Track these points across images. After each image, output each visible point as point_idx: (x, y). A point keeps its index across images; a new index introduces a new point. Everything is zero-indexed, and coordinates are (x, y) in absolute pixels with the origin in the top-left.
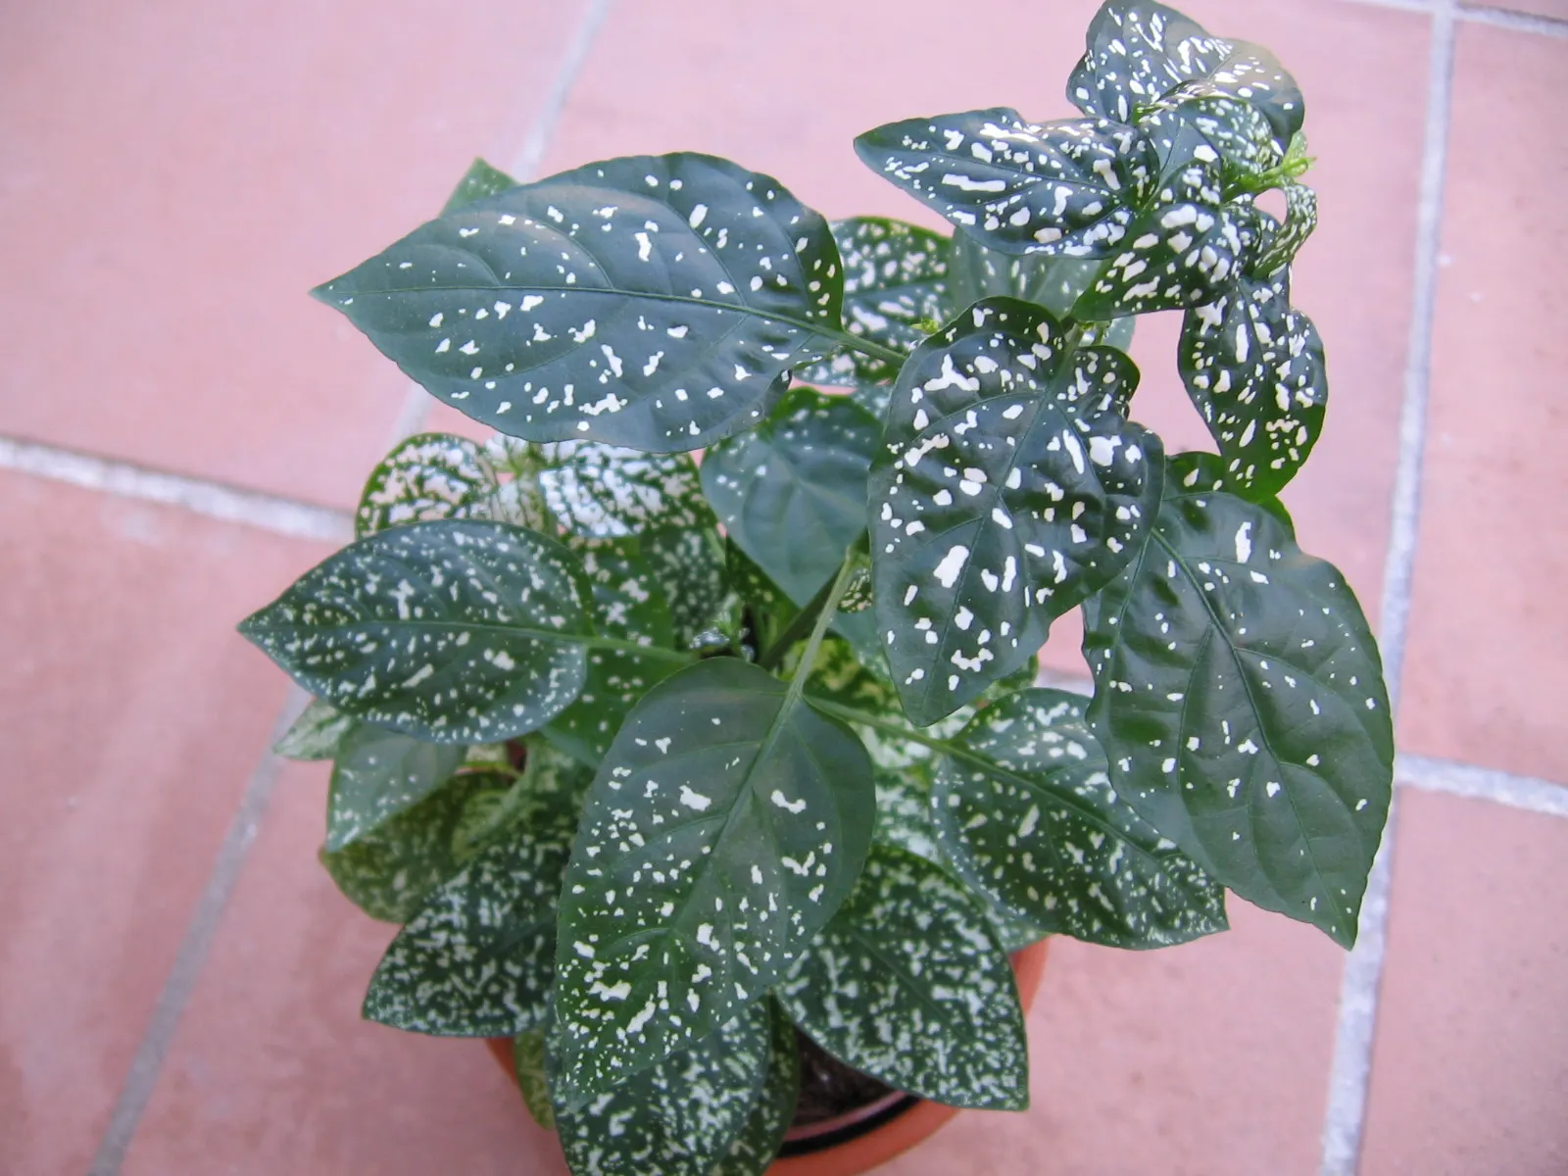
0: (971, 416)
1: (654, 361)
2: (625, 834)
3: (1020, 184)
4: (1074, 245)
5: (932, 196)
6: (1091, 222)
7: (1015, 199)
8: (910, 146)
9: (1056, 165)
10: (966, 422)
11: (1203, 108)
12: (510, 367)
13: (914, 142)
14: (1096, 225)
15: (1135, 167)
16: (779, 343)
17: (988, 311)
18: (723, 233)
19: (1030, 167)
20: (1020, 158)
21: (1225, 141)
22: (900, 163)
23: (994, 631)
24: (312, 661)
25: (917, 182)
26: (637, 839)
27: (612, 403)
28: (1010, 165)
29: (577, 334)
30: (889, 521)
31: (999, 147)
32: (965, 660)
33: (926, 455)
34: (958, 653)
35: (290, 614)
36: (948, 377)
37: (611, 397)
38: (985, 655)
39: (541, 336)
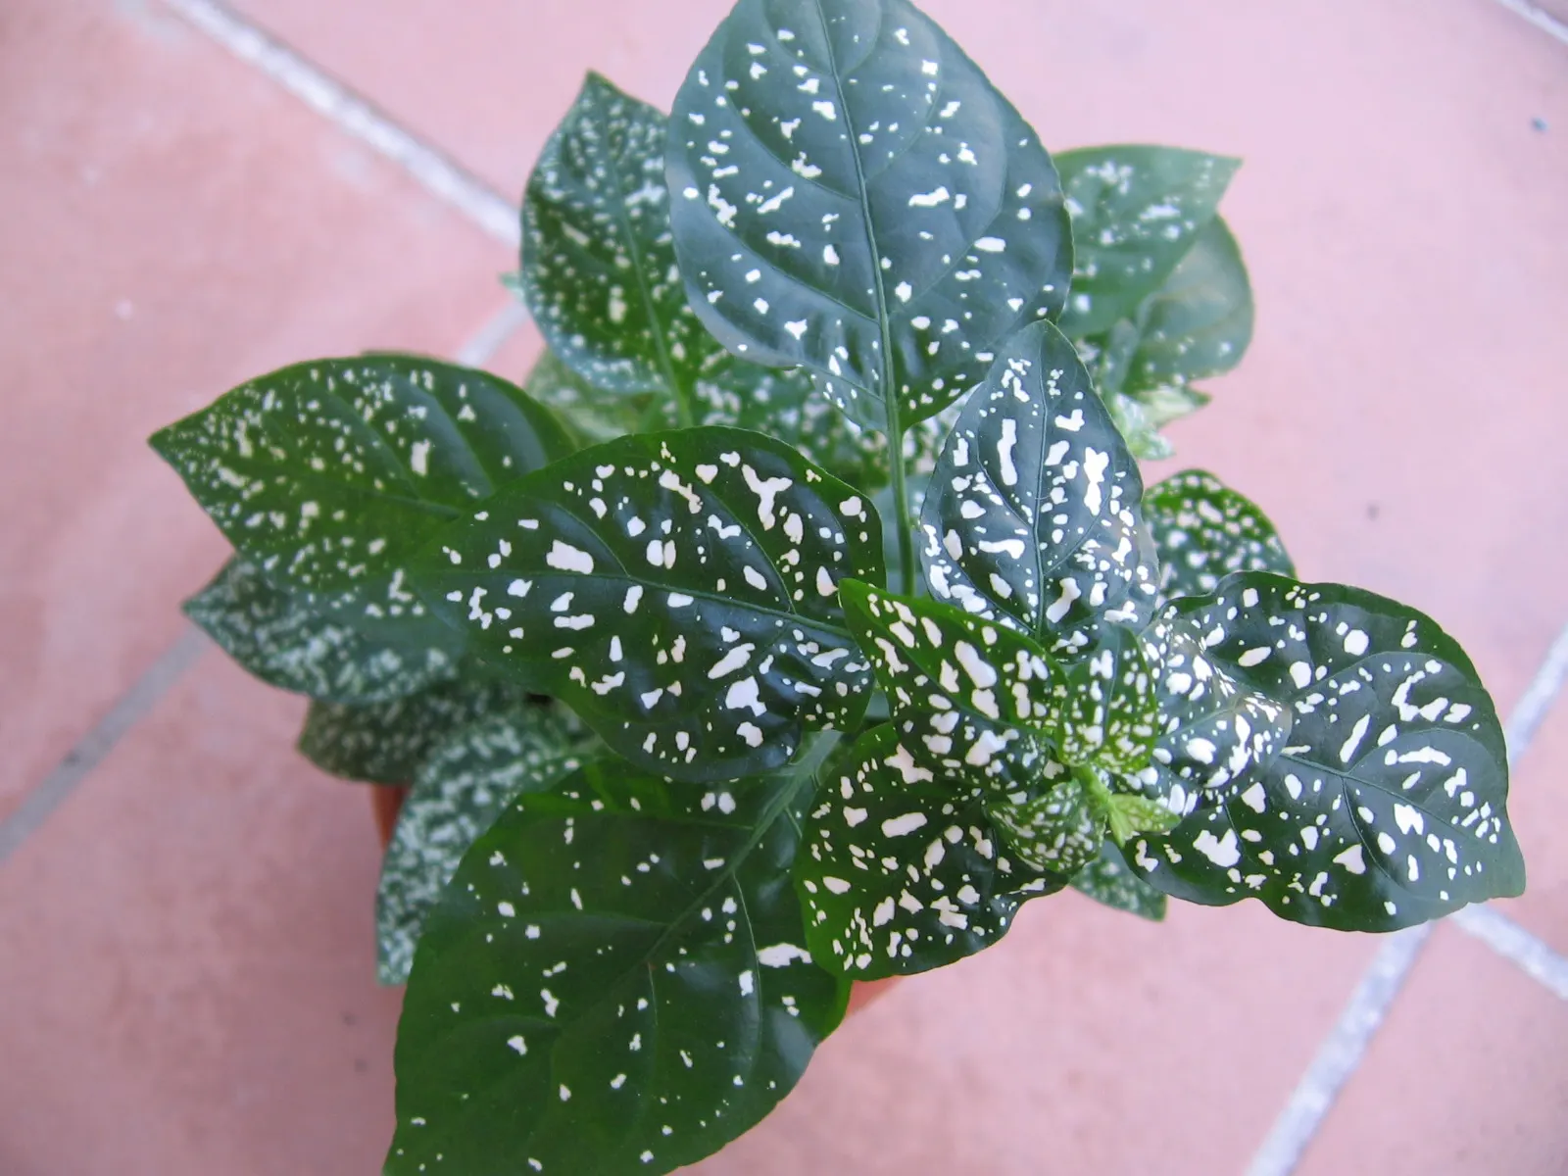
0: (734, 531)
1: (788, 240)
2: (370, 400)
3: (1017, 500)
4: (946, 576)
5: (984, 414)
6: (984, 589)
7: (997, 500)
8: (1052, 379)
9: (1057, 536)
10: (723, 527)
11: (1127, 655)
12: (746, 112)
13: (1057, 381)
14: (982, 597)
15: (1084, 633)
16: (855, 363)
17: (863, 517)
18: (976, 274)
19: (1047, 507)
20: (1058, 495)
21: (1087, 693)
22: (1024, 373)
23: (512, 623)
24: (574, 144)
25: (1001, 394)
26: (369, 414)
27: (726, 213)
28: (1047, 485)
29: (801, 162)
30: (597, 478)
31: (1070, 471)
32: (478, 601)
33: (675, 494)
34: (484, 592)
35: (616, 110)
36: (767, 491)
37: (733, 210)
38: (486, 621)
39: (787, 129)
